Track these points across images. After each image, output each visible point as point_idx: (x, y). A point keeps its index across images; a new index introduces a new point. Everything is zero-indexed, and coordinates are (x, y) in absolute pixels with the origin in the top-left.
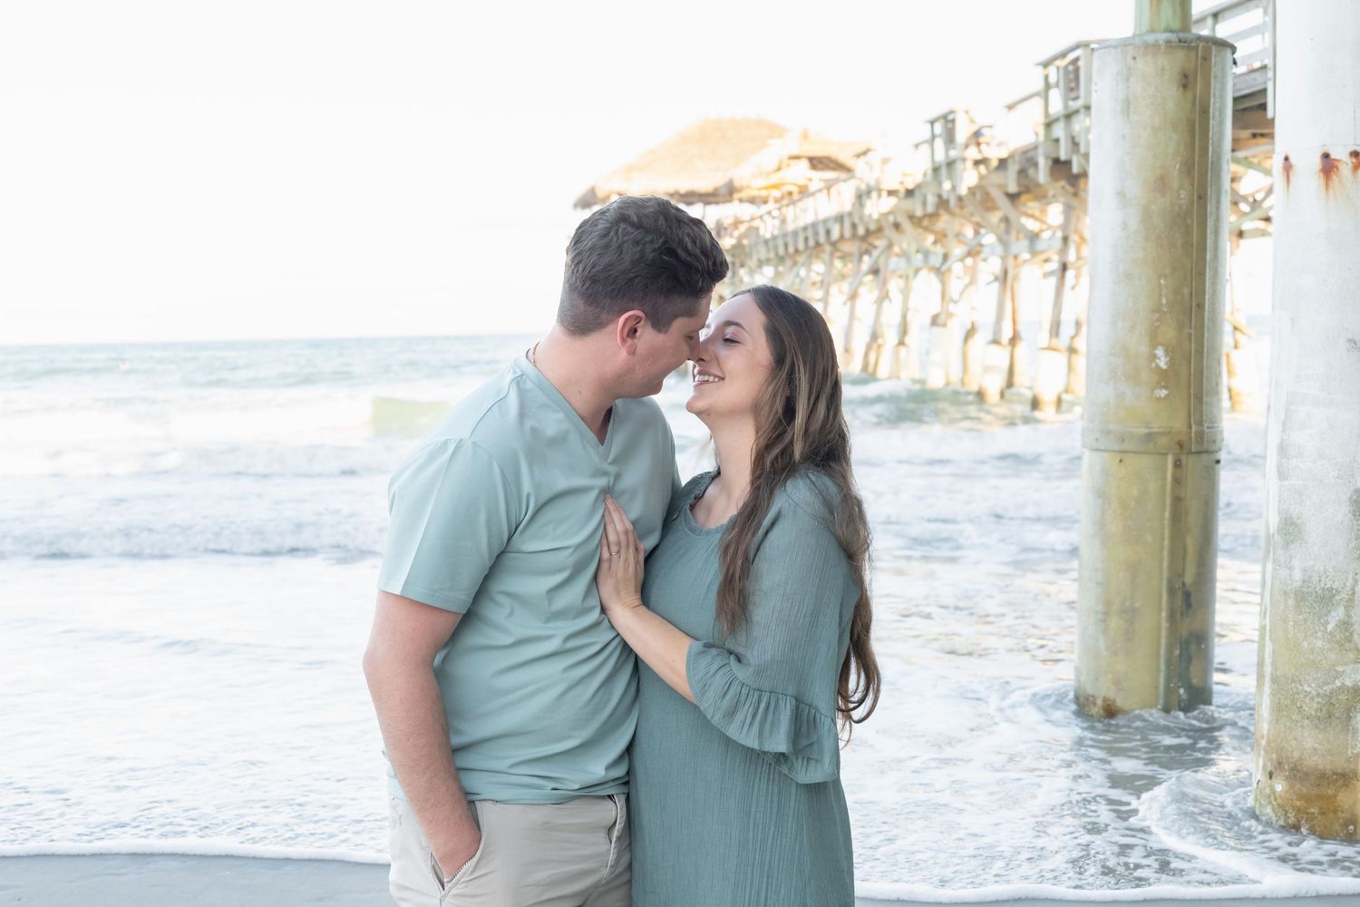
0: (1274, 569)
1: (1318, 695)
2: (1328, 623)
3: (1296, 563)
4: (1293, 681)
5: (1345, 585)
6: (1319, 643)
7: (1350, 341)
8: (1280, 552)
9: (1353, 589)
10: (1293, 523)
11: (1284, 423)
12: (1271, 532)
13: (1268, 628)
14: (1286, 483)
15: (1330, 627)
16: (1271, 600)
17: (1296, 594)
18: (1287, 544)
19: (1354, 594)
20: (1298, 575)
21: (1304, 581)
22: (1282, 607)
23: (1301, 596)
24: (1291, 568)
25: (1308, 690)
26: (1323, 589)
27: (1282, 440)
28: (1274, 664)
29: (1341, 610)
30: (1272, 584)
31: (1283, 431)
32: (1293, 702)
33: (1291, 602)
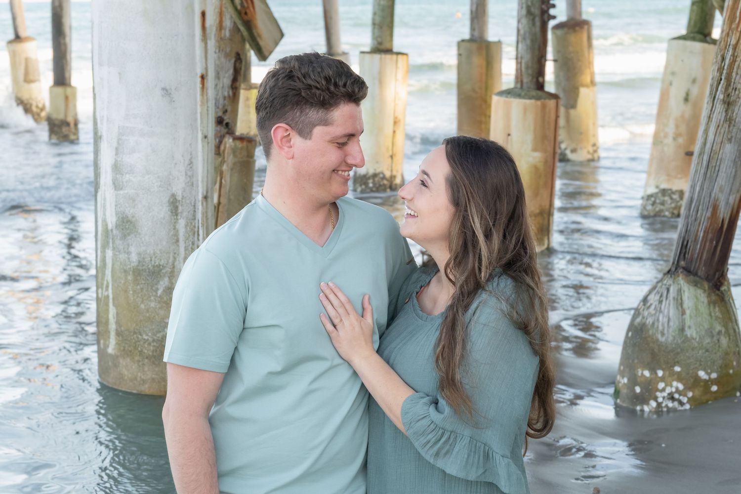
0: (114, 255)
1: (154, 341)
2: (157, 289)
3: (133, 249)
4: (135, 333)
5: (168, 261)
6: (153, 305)
7: (164, 89)
8: (118, 242)
9: (173, 264)
10: (129, 221)
11: (117, 149)
12: (110, 227)
13: (111, 296)
14: (121, 192)
15: (159, 292)
16: (113, 277)
17: (134, 272)
18: (124, 237)
19: (174, 267)
20: (134, 258)
21: (139, 262)
22: (123, 282)
23: (137, 272)
24: (129, 253)
25: (146, 338)
26: (154, 266)
27: (116, 161)
28: (118, 323)
29: (166, 280)
30: (113, 265)
31: (116, 154)
32: (135, 348)
33: (130, 278)
